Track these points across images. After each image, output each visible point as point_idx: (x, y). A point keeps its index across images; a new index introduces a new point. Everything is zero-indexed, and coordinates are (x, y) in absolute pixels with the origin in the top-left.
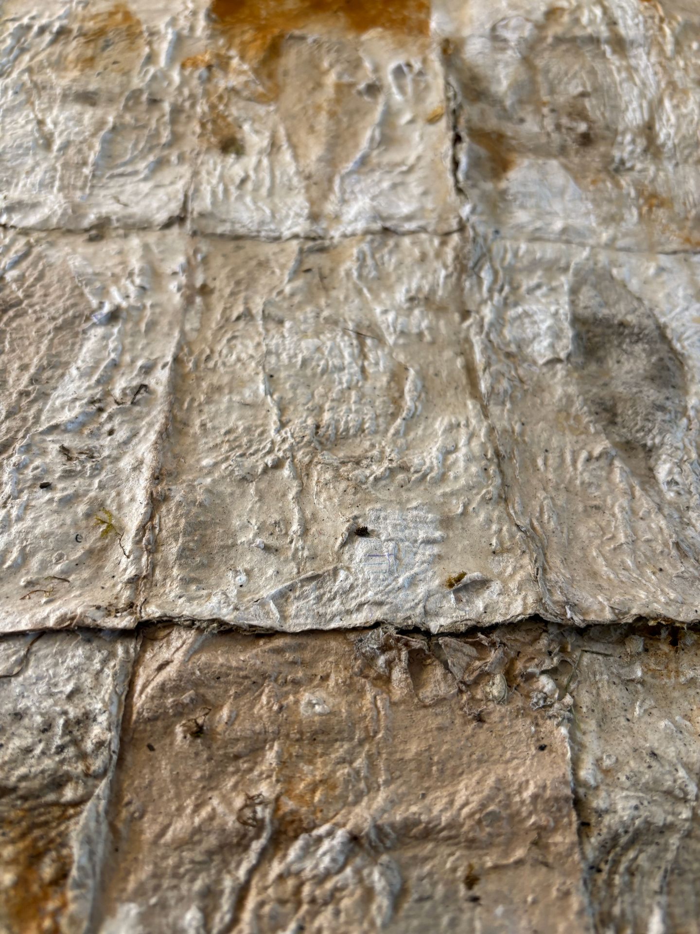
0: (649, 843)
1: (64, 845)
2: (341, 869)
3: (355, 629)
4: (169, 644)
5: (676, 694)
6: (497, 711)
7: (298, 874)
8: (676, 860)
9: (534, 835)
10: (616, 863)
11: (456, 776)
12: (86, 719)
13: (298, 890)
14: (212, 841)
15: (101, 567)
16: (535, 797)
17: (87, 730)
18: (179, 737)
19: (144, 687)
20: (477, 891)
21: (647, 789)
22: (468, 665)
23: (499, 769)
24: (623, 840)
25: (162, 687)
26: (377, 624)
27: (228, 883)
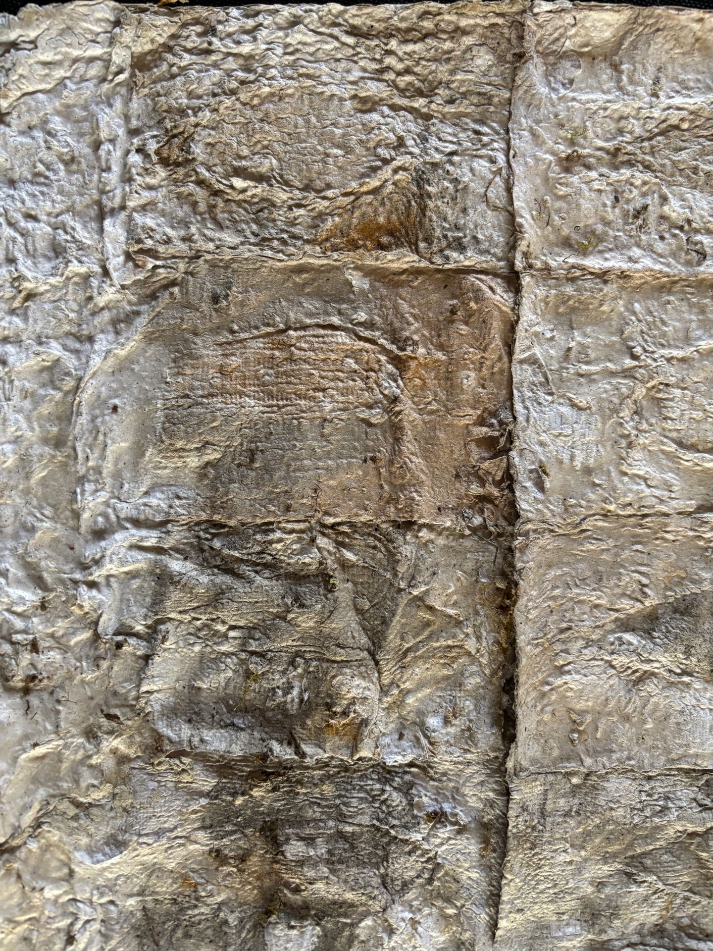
0: (388, 561)
1: (397, 246)
2: (382, 393)
3: (512, 405)
4: (505, 292)
5: (470, 601)
6: (461, 487)
7: (380, 370)
8: (380, 575)
9: (394, 497)
10: (379, 540)
11: (425, 458)
12: (461, 248)
13: (372, 370)
14: (397, 325)
15: (557, 246)
16: (413, 499)
17: (455, 250)
18: (451, 302)
19: (480, 279)
20: (369, 462)
21: (416, 566)
22: (490, 473)
23: (428, 483)
24: (390, 546)
25: (480, 290)
26: (515, 418)
27: (377, 333)
